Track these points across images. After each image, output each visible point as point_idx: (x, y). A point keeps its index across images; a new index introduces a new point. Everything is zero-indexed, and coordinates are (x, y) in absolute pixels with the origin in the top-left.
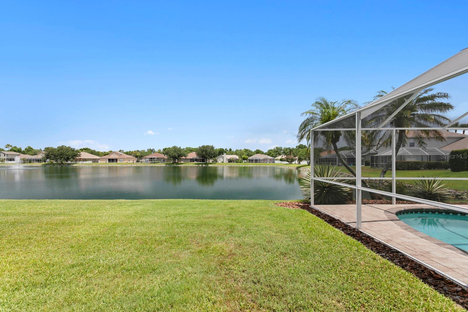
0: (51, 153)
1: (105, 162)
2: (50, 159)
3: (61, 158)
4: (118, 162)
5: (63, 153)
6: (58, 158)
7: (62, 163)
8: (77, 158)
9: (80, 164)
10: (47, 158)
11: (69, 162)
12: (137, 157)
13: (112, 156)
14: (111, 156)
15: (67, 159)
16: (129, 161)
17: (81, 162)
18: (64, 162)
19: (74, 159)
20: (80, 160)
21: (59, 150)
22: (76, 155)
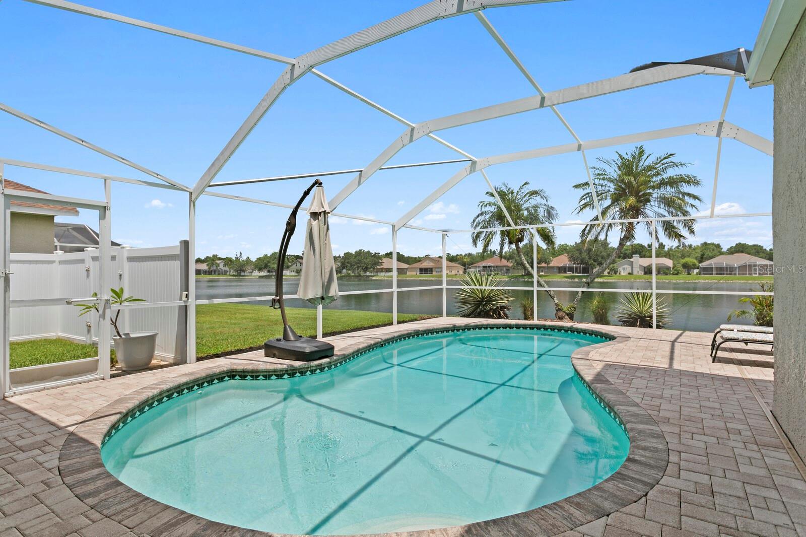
0: (347, 261)
1: (414, 273)
2: (347, 269)
3: (358, 267)
4: (434, 273)
5: (360, 260)
6: (355, 268)
7: (360, 276)
8: (378, 267)
9: (381, 277)
10: (343, 268)
11: (368, 274)
12: (464, 264)
13: (426, 264)
14: (423, 264)
15: (366, 269)
16: (451, 272)
17: (382, 274)
18: (362, 273)
19: (374, 269)
20: (382, 270)
21: (356, 257)
22: (376, 264)
